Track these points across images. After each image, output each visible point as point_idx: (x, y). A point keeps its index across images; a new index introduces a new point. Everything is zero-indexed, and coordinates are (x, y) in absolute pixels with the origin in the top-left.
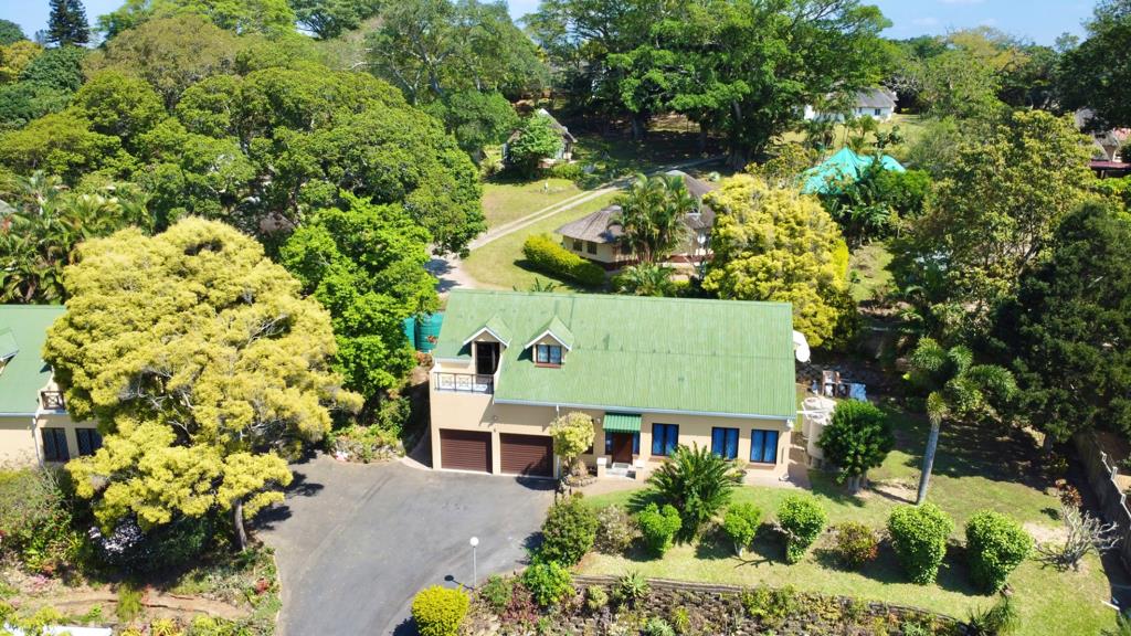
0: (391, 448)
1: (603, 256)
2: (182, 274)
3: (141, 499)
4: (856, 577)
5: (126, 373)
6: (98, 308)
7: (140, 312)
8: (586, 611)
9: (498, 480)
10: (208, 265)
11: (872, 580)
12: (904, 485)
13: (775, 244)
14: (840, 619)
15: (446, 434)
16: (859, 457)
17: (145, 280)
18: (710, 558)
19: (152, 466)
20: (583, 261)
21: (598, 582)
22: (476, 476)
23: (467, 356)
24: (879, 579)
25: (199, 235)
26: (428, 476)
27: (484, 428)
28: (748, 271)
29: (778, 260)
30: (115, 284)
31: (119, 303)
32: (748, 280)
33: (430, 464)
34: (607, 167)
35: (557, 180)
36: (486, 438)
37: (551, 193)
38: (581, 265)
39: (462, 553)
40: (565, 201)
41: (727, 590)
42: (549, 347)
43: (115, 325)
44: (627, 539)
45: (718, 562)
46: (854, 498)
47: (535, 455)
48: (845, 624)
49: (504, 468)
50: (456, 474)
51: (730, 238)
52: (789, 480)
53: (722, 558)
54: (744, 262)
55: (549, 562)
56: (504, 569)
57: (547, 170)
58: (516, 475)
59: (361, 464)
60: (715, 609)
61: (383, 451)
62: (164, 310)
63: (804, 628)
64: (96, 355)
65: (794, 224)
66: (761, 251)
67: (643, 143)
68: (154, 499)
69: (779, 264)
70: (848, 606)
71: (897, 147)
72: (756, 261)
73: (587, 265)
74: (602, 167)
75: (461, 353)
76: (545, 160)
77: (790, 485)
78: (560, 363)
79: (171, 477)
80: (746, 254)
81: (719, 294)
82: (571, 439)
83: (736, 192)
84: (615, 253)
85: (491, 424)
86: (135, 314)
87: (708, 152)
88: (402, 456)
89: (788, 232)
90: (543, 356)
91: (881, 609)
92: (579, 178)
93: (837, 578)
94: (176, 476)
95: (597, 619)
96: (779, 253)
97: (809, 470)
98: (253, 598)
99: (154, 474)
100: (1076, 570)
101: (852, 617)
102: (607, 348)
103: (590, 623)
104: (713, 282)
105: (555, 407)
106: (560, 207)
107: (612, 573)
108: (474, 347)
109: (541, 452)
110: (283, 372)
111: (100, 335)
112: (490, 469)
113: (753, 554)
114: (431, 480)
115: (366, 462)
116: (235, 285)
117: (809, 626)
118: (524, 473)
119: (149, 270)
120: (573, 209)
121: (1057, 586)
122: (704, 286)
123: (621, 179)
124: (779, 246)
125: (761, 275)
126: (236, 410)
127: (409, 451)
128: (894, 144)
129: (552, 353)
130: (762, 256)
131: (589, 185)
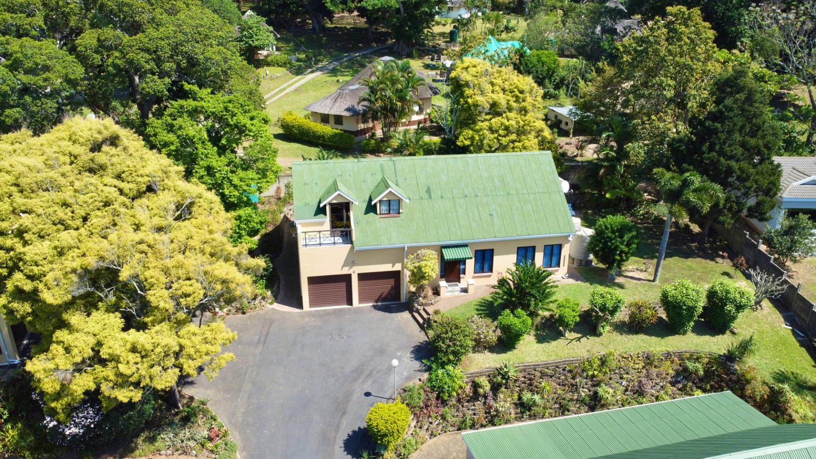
0: (264, 298)
1: (348, 126)
2: (91, 171)
3: (111, 384)
4: (641, 337)
5: (74, 271)
6: (24, 212)
7: (68, 210)
8: (475, 396)
9: (358, 310)
10: (114, 160)
11: (653, 337)
12: (637, 269)
13: (507, 108)
14: (644, 367)
15: (313, 281)
16: (624, 255)
17: (62, 181)
18: (548, 342)
19: (118, 352)
20: (336, 131)
21: (481, 374)
22: (340, 310)
23: (322, 215)
24: (658, 336)
25: (100, 133)
26: (302, 316)
27: (345, 271)
28: (491, 130)
29: (513, 119)
30: (35, 187)
31: (45, 205)
32: (492, 136)
33: (300, 305)
34: (307, 56)
35: (272, 68)
36: (347, 278)
37: (272, 79)
38: (336, 135)
39: (366, 373)
40: (286, 85)
41: (570, 362)
42: (389, 201)
43: (46, 226)
44: (495, 339)
45: (554, 343)
46: (615, 283)
47: (386, 286)
48: (647, 370)
49: (361, 300)
50: (324, 310)
51: (478, 105)
52: (570, 277)
53: (555, 340)
54: (487, 123)
55: (446, 367)
56: (408, 378)
57: (263, 60)
58: (371, 304)
59: (240, 315)
60: (563, 377)
61: (257, 302)
62: (91, 207)
63: (621, 378)
64: (37, 258)
65: (517, 93)
66: (499, 114)
67: (324, 36)
68: (123, 381)
69: (513, 123)
70: (648, 358)
71: (510, 35)
72: (496, 121)
73: (340, 134)
74: (303, 56)
75: (317, 214)
76: (259, 52)
77: (571, 281)
78: (399, 213)
79: (139, 359)
80: (488, 117)
81: (472, 148)
82: (427, 271)
83: (472, 71)
84: (358, 123)
85: (351, 268)
86: (62, 214)
87: (376, 42)
88: (271, 304)
89: (514, 99)
90: (384, 208)
91: (668, 355)
92: (288, 66)
93: (632, 340)
94: (142, 357)
95: (483, 401)
96: (512, 115)
97: (576, 268)
98: (210, 445)
99: (121, 359)
100: (762, 309)
101: (651, 364)
102: (430, 197)
103: (479, 405)
104: (465, 139)
105: (404, 248)
106: (284, 89)
107: (488, 366)
108: (328, 208)
109: (391, 283)
110: (208, 249)
111: (34, 238)
112: (350, 302)
113: (573, 333)
114: (307, 319)
115: (244, 313)
116: (142, 176)
117: (625, 376)
118: (377, 301)
119: (61, 170)
120: (296, 90)
121: (756, 319)
122: (459, 143)
123: (320, 65)
124: (510, 109)
125: (501, 132)
126: (188, 290)
127: (277, 298)
128: (507, 32)
129: (393, 206)
130: (500, 118)
131: (299, 71)
